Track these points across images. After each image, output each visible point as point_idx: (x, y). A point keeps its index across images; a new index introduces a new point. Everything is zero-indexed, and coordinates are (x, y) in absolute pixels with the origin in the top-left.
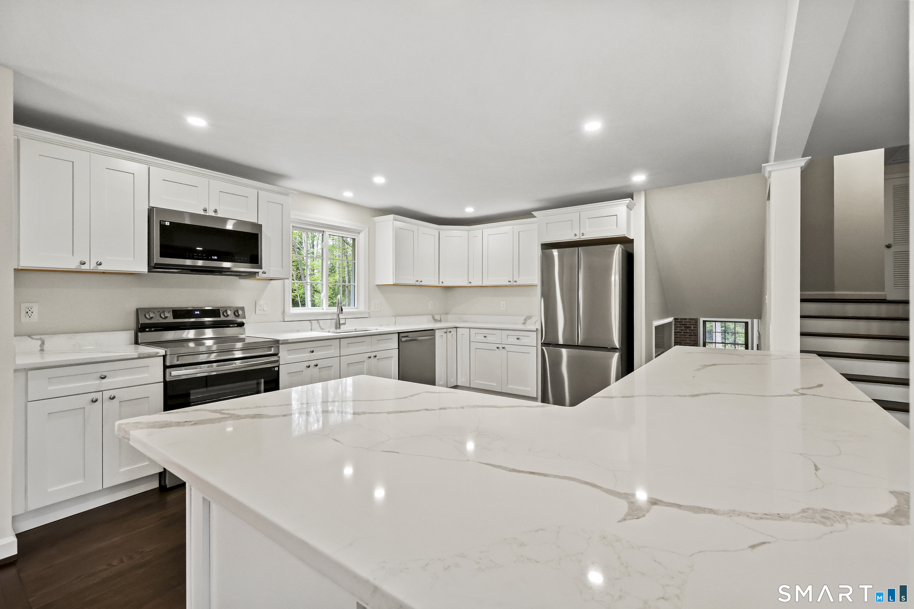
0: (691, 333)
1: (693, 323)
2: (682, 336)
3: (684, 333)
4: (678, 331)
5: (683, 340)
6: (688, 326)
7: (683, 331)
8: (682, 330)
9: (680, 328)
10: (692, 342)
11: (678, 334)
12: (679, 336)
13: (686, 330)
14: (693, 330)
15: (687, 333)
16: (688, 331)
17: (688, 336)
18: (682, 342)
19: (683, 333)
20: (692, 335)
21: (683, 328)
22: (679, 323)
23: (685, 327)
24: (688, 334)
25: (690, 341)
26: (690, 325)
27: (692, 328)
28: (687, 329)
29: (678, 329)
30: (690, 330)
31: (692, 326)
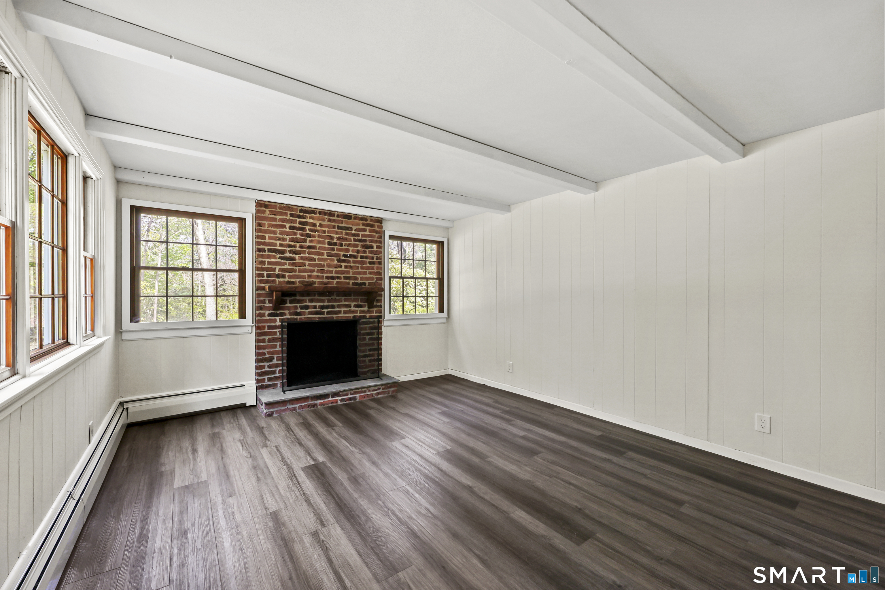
0: (373, 258)
1: (376, 239)
2: (357, 265)
3: (362, 257)
4: (351, 253)
5: (359, 273)
6: (368, 243)
7: (359, 255)
8: (358, 252)
9: (355, 248)
10: (375, 276)
11: (351, 259)
12: (352, 265)
13: (365, 252)
14: (376, 253)
15: (367, 258)
16: (368, 254)
17: (368, 265)
18: (357, 276)
19: (359, 259)
20: (373, 263)
21: (359, 248)
22: (352, 238)
23: (363, 246)
24: (368, 260)
25: (370, 273)
26: (371, 241)
27: (375, 249)
28: (367, 250)
29: (351, 249)
30: (371, 252)
31: (375, 245)
